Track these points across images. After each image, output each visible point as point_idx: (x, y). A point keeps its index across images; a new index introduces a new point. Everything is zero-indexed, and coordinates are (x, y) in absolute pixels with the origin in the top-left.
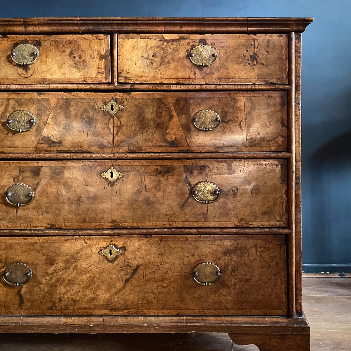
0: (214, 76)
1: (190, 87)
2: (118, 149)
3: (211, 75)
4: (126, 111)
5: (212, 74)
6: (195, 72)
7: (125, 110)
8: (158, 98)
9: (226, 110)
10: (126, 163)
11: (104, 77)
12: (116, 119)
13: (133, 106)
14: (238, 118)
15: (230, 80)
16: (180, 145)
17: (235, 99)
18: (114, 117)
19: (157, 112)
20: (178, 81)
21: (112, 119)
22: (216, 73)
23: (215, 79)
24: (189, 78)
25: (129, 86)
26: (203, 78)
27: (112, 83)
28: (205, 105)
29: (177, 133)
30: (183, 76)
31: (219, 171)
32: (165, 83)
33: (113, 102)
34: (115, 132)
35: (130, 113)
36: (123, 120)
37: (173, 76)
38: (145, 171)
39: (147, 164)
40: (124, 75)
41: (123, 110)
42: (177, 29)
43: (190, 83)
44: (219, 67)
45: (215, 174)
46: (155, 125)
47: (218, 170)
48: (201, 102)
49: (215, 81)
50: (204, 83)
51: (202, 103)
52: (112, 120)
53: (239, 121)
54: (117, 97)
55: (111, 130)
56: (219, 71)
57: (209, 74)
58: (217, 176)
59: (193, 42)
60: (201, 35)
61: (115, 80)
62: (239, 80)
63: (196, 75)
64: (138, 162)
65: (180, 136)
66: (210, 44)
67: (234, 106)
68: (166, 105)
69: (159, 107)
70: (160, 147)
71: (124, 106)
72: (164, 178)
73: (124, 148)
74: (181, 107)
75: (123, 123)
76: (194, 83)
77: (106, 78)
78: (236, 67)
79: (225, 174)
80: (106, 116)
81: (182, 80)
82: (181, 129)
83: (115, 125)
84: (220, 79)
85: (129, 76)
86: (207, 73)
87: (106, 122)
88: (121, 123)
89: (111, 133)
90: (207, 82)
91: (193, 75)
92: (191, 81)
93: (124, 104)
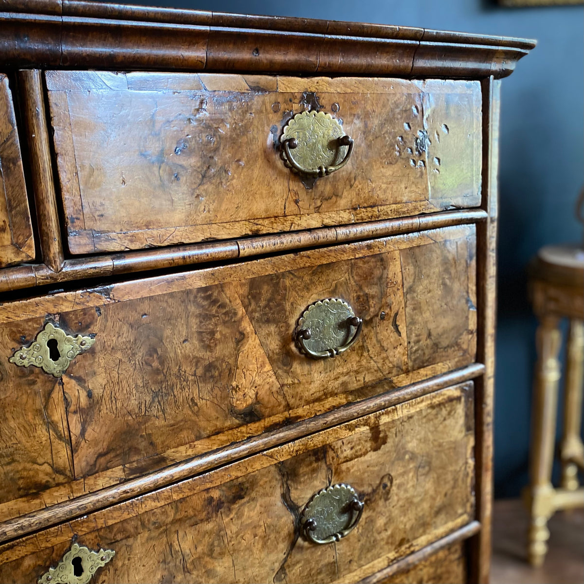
0: (343, 202)
1: (288, 241)
2: (90, 481)
3: (334, 198)
4: (104, 348)
5: (337, 196)
6: (296, 194)
7: (98, 348)
8: (201, 290)
9: (367, 291)
10: (116, 514)
11: (7, 242)
12: (71, 385)
13: (125, 328)
14: (389, 306)
15: (375, 209)
16: (267, 411)
17: (382, 260)
18: (65, 379)
19: (200, 333)
20: (255, 228)
21: (57, 387)
22: (345, 193)
23: (345, 210)
24: (285, 216)
25: (107, 264)
26: (318, 210)
27: (41, 259)
28: (320, 288)
29: (258, 381)
30: (266, 211)
31: (354, 451)
32: (219, 237)
33: (53, 331)
34: (76, 429)
35: (119, 355)
36: (97, 384)
37: (243, 214)
38: (178, 517)
39: (181, 496)
40: (89, 224)
41: (92, 351)
42: (245, 55)
43: (288, 229)
44: (353, 175)
45: (347, 461)
46: (200, 372)
47: (352, 448)
48: (311, 280)
49: (345, 216)
50: (319, 225)
51: (312, 282)
52: (57, 395)
53: (393, 315)
54: (66, 308)
55: (63, 426)
56: (351, 186)
57: (330, 198)
58: (350, 464)
59: (285, 102)
60: (305, 80)
61: (55, 248)
62: (394, 206)
63: (300, 204)
64: (156, 499)
65: (267, 387)
66: (328, 107)
67: (380, 278)
68: (223, 306)
69: (205, 317)
70: (217, 433)
71: (93, 336)
72: (231, 516)
73: (109, 473)
74: (263, 303)
75: (97, 392)
76: (297, 228)
77: (18, 247)
78: (388, 171)
79: (365, 453)
80: (34, 383)
81: (266, 222)
82: (268, 367)
83: (72, 408)
84: (355, 209)
85: (104, 227)
86: (326, 194)
87: (39, 402)
88: (90, 395)
89: (60, 437)
90: (327, 221)
91: (293, 204)
92: (288, 224)
93: (95, 329)
